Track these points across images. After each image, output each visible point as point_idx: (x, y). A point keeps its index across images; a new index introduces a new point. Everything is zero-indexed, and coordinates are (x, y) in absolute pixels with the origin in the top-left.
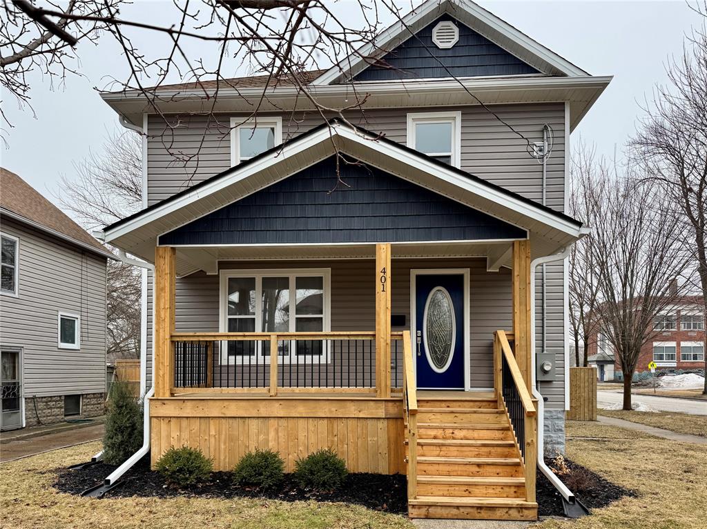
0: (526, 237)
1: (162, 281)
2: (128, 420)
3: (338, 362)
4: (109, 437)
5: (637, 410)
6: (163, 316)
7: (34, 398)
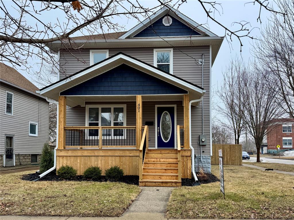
0: (187, 93)
1: (61, 108)
2: (49, 157)
3: (128, 139)
4: (42, 164)
5: (262, 162)
6: (61, 120)
7: (19, 155)
